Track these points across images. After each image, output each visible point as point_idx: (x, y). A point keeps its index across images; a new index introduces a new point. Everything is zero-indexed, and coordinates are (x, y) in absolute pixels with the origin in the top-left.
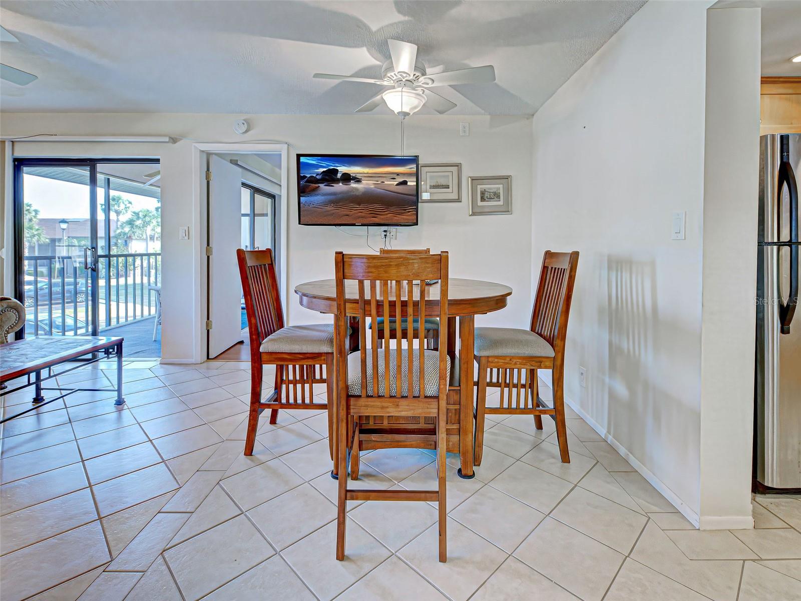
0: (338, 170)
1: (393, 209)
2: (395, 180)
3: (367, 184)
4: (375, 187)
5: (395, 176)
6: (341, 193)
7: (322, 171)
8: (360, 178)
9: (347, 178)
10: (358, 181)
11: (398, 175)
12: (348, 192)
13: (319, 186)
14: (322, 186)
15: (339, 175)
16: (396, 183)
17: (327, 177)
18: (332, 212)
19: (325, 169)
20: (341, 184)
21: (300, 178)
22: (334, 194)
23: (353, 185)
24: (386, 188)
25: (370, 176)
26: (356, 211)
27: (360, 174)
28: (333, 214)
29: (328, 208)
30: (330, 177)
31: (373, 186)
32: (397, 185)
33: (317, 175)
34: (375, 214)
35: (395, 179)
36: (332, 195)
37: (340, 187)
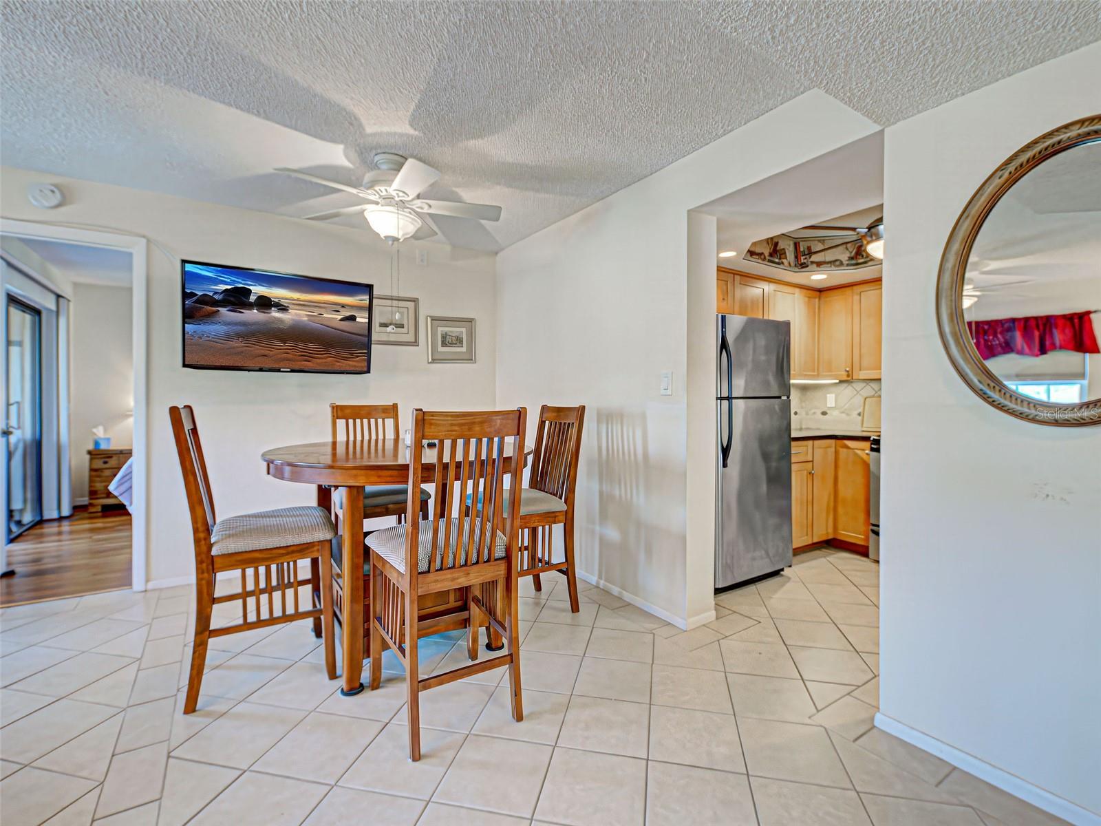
0: (250, 291)
1: (335, 351)
2: (338, 313)
3: (296, 315)
4: (309, 320)
5: (338, 308)
6: (254, 324)
7: (224, 289)
8: (286, 305)
9: (265, 303)
10: (283, 309)
11: (343, 307)
12: (266, 323)
13: (219, 311)
14: (223, 310)
15: (252, 298)
16: (340, 317)
17: (232, 299)
18: (240, 349)
19: (229, 287)
20: (255, 311)
21: (185, 296)
22: (244, 324)
23: (275, 314)
24: (325, 323)
25: (303, 305)
26: (279, 350)
27: (287, 299)
28: (242, 352)
29: (234, 344)
30: (238, 299)
31: (306, 319)
32: (341, 320)
33: (216, 293)
34: (308, 357)
35: (338, 311)
36: (240, 325)
37: (253, 315)
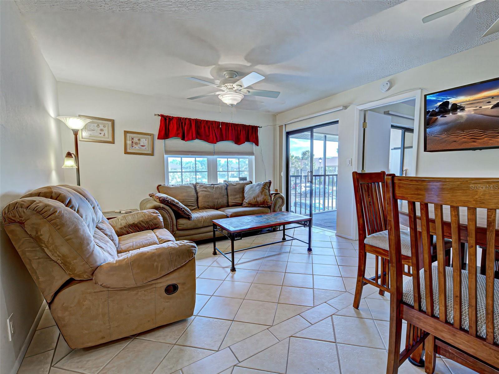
0: (449, 102)
1: (489, 132)
2: (490, 104)
3: (469, 111)
4: (475, 113)
5: (490, 100)
6: (451, 122)
7: (439, 105)
8: (464, 106)
9: (456, 108)
10: (462, 109)
11: (493, 98)
12: (455, 120)
13: (437, 118)
14: (439, 117)
15: (450, 106)
16: (491, 106)
17: (442, 110)
18: (445, 139)
19: (441, 103)
20: (451, 114)
21: (426, 113)
22: (446, 123)
23: (459, 113)
24: (483, 113)
25: (471, 103)
26: (462, 137)
27: (464, 102)
28: (446, 141)
29: (443, 136)
30: (444, 109)
31: (473, 113)
32: (492, 108)
33: (437, 108)
34: (474, 139)
35: (490, 102)
36: (445, 125)
37: (450, 117)
